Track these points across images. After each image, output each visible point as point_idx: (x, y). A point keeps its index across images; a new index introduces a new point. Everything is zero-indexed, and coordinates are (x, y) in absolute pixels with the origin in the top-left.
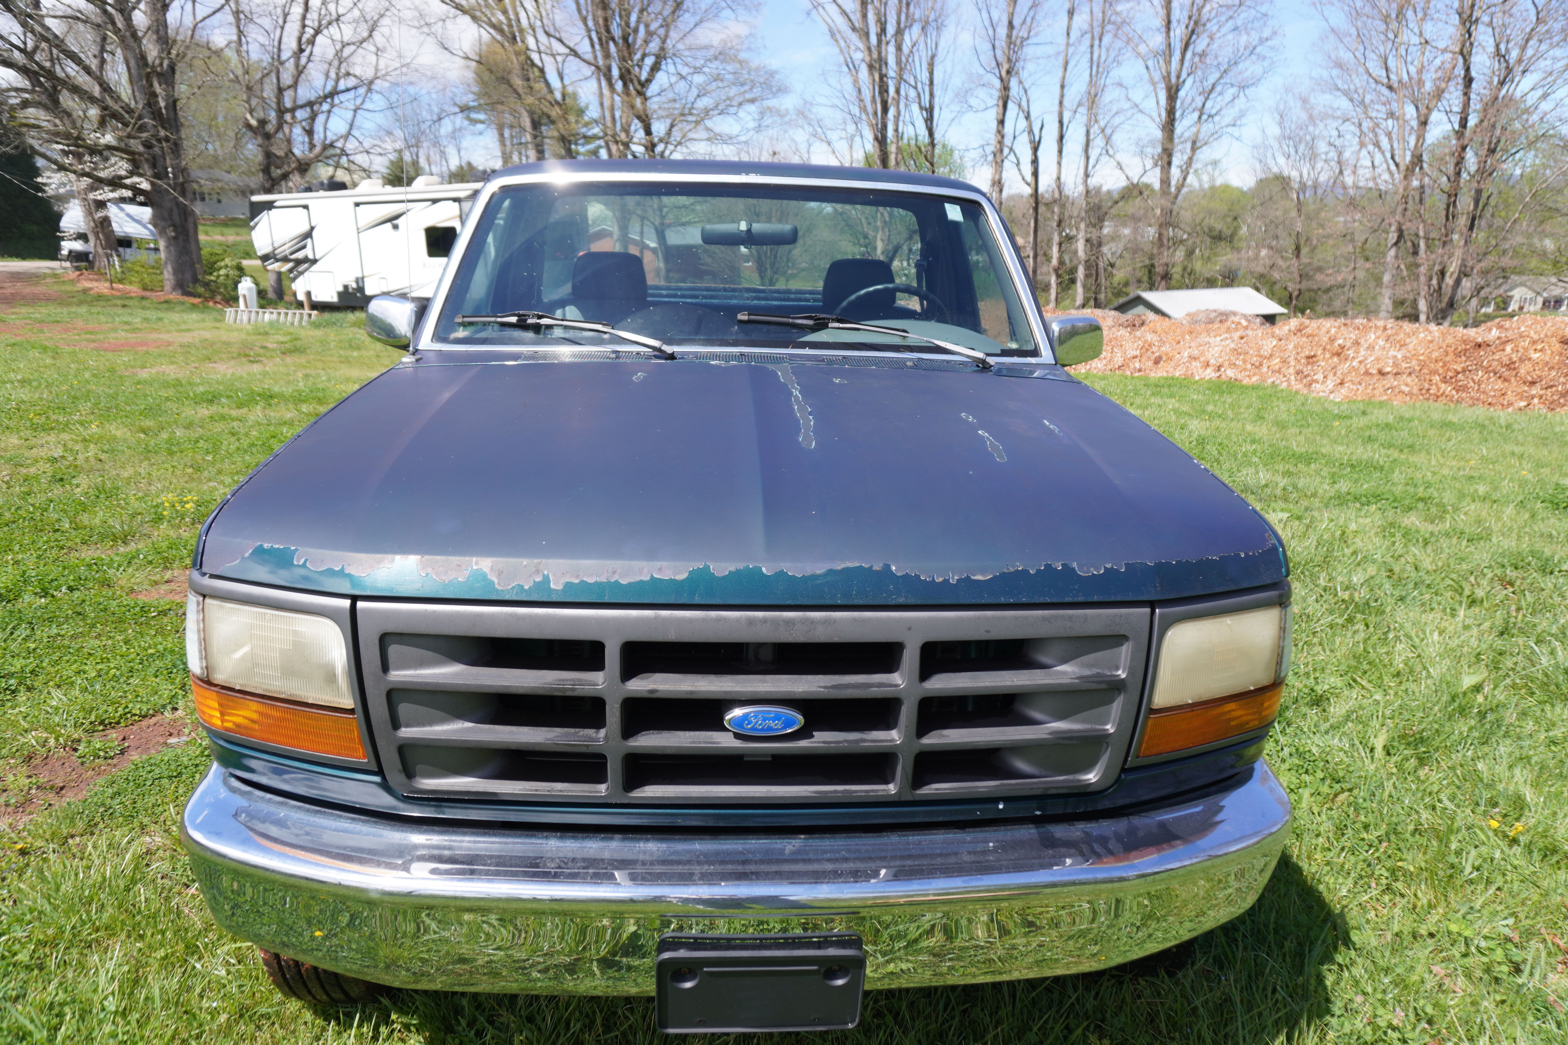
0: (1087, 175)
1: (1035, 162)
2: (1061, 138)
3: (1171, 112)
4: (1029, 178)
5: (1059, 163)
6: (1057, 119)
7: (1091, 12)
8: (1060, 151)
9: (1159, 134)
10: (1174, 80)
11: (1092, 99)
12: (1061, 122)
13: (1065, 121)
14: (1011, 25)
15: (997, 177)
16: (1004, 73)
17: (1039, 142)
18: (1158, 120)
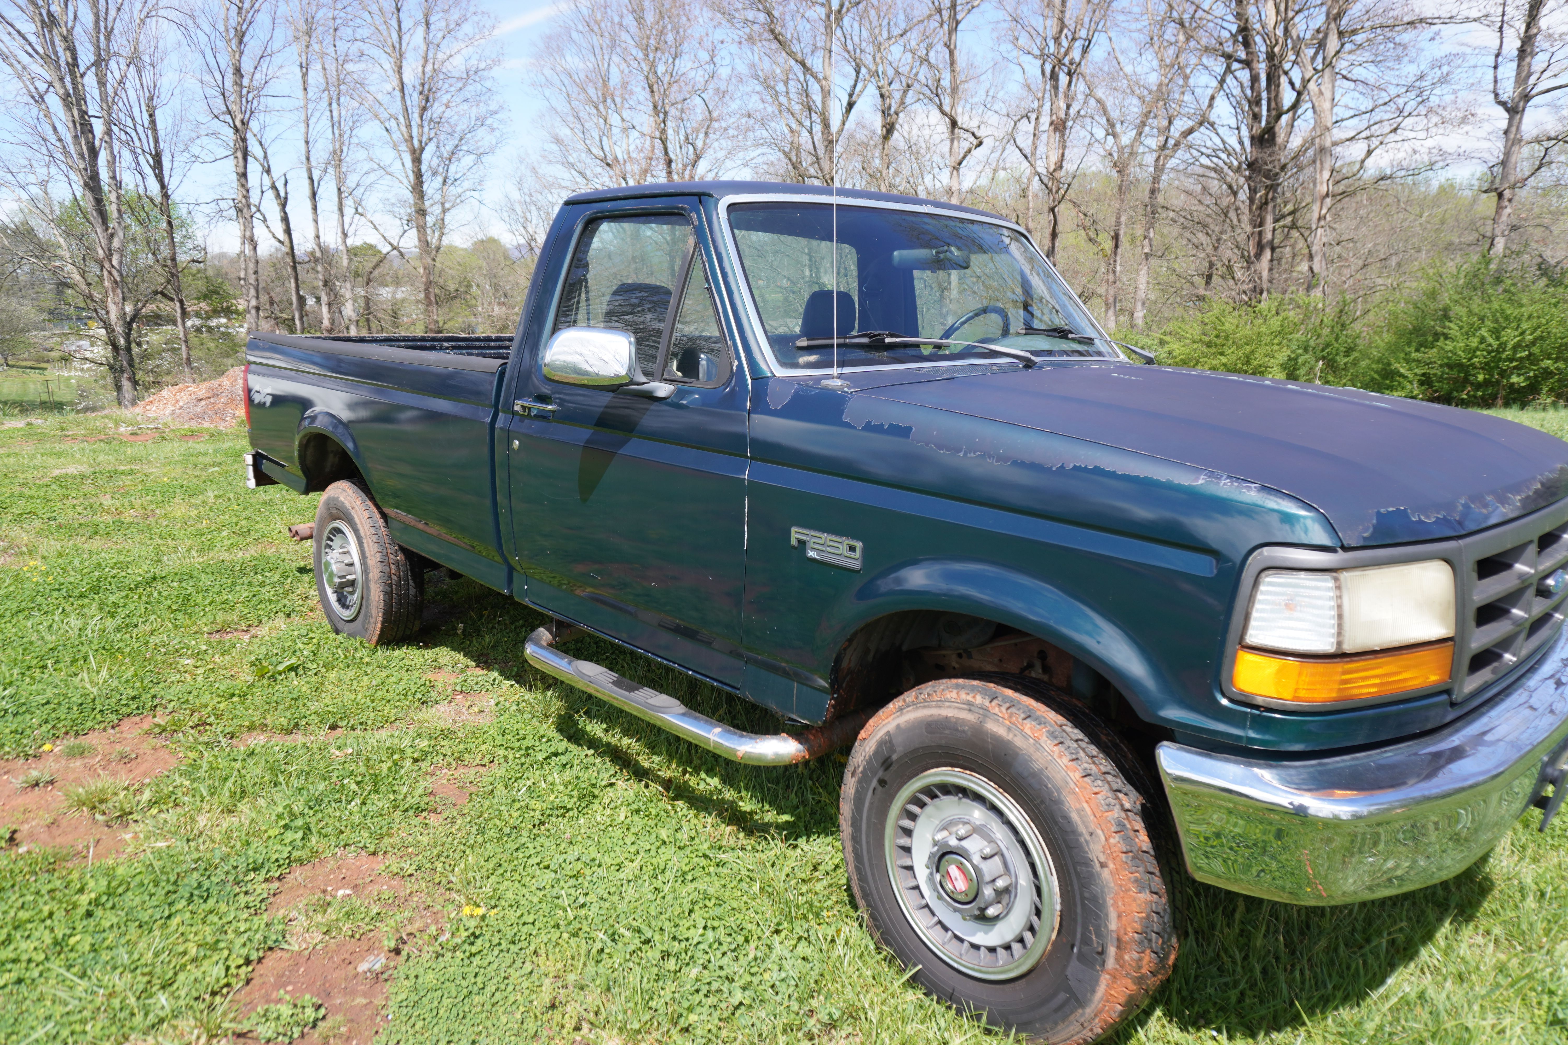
0: (345, 235)
1: (285, 219)
2: (314, 194)
3: (419, 175)
4: (282, 236)
5: (316, 221)
6: (305, 175)
7: (324, 69)
8: (315, 209)
9: (408, 196)
10: (416, 143)
11: (337, 158)
12: (311, 179)
13: (316, 178)
14: (238, 71)
15: (248, 234)
16: (238, 124)
17: (286, 198)
18: (405, 181)
